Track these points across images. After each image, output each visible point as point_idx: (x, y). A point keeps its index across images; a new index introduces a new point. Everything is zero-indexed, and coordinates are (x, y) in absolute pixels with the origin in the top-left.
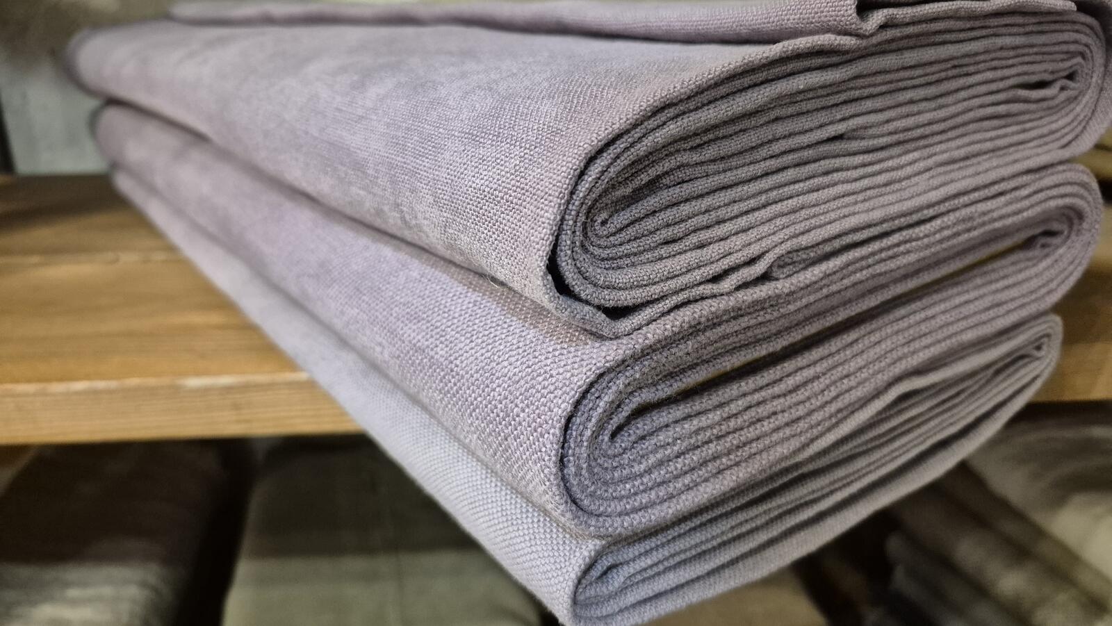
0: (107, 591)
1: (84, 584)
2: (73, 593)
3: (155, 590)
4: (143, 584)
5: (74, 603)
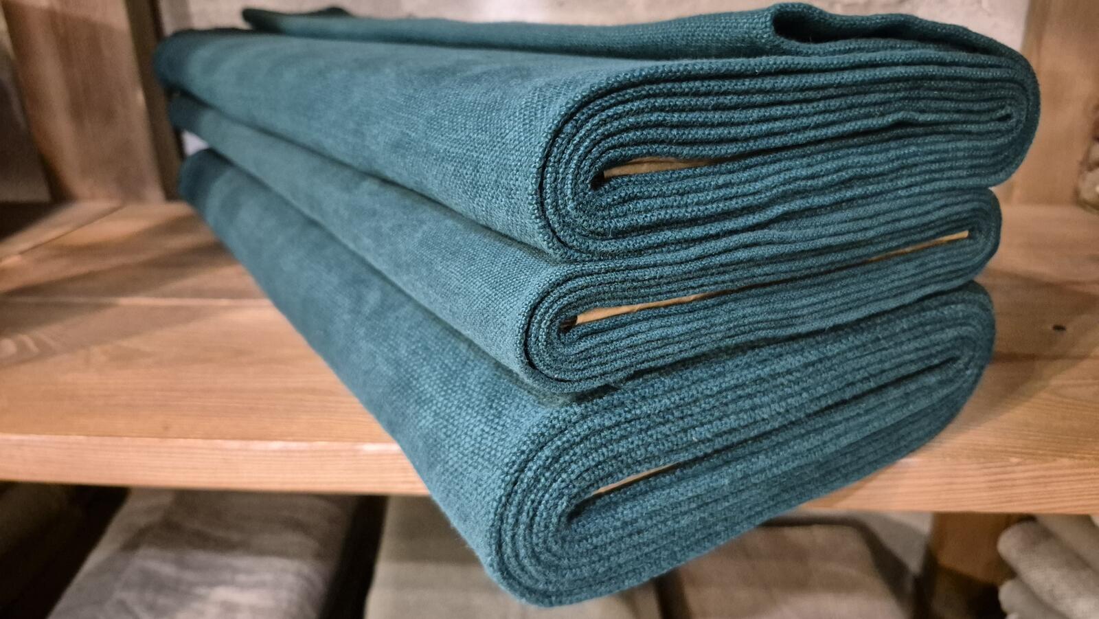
0: (268, 577)
1: (249, 572)
2: (242, 578)
3: (308, 579)
4: (299, 574)
5: (243, 587)
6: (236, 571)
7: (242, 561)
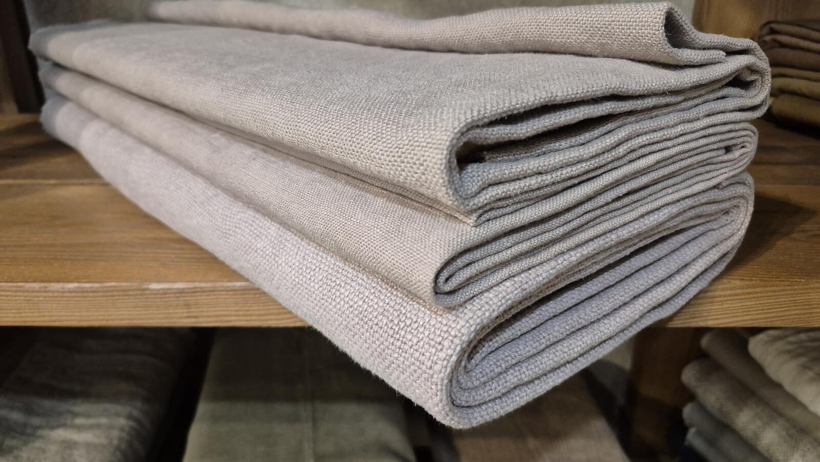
0: (103, 421)
1: (88, 416)
2: (79, 421)
6: (75, 415)
7: (81, 407)
